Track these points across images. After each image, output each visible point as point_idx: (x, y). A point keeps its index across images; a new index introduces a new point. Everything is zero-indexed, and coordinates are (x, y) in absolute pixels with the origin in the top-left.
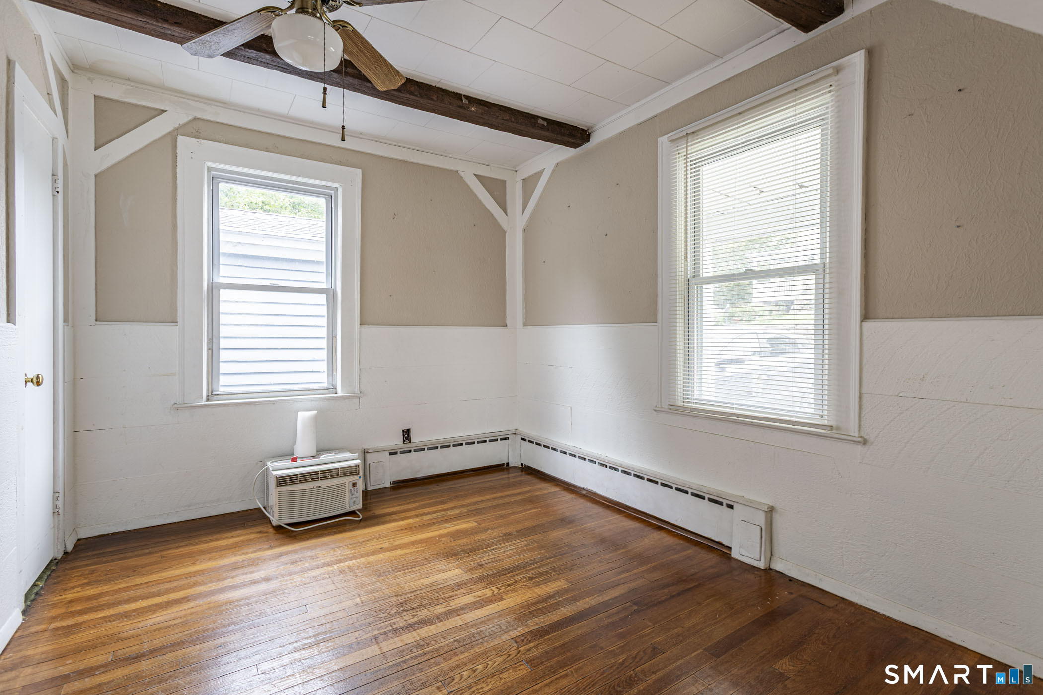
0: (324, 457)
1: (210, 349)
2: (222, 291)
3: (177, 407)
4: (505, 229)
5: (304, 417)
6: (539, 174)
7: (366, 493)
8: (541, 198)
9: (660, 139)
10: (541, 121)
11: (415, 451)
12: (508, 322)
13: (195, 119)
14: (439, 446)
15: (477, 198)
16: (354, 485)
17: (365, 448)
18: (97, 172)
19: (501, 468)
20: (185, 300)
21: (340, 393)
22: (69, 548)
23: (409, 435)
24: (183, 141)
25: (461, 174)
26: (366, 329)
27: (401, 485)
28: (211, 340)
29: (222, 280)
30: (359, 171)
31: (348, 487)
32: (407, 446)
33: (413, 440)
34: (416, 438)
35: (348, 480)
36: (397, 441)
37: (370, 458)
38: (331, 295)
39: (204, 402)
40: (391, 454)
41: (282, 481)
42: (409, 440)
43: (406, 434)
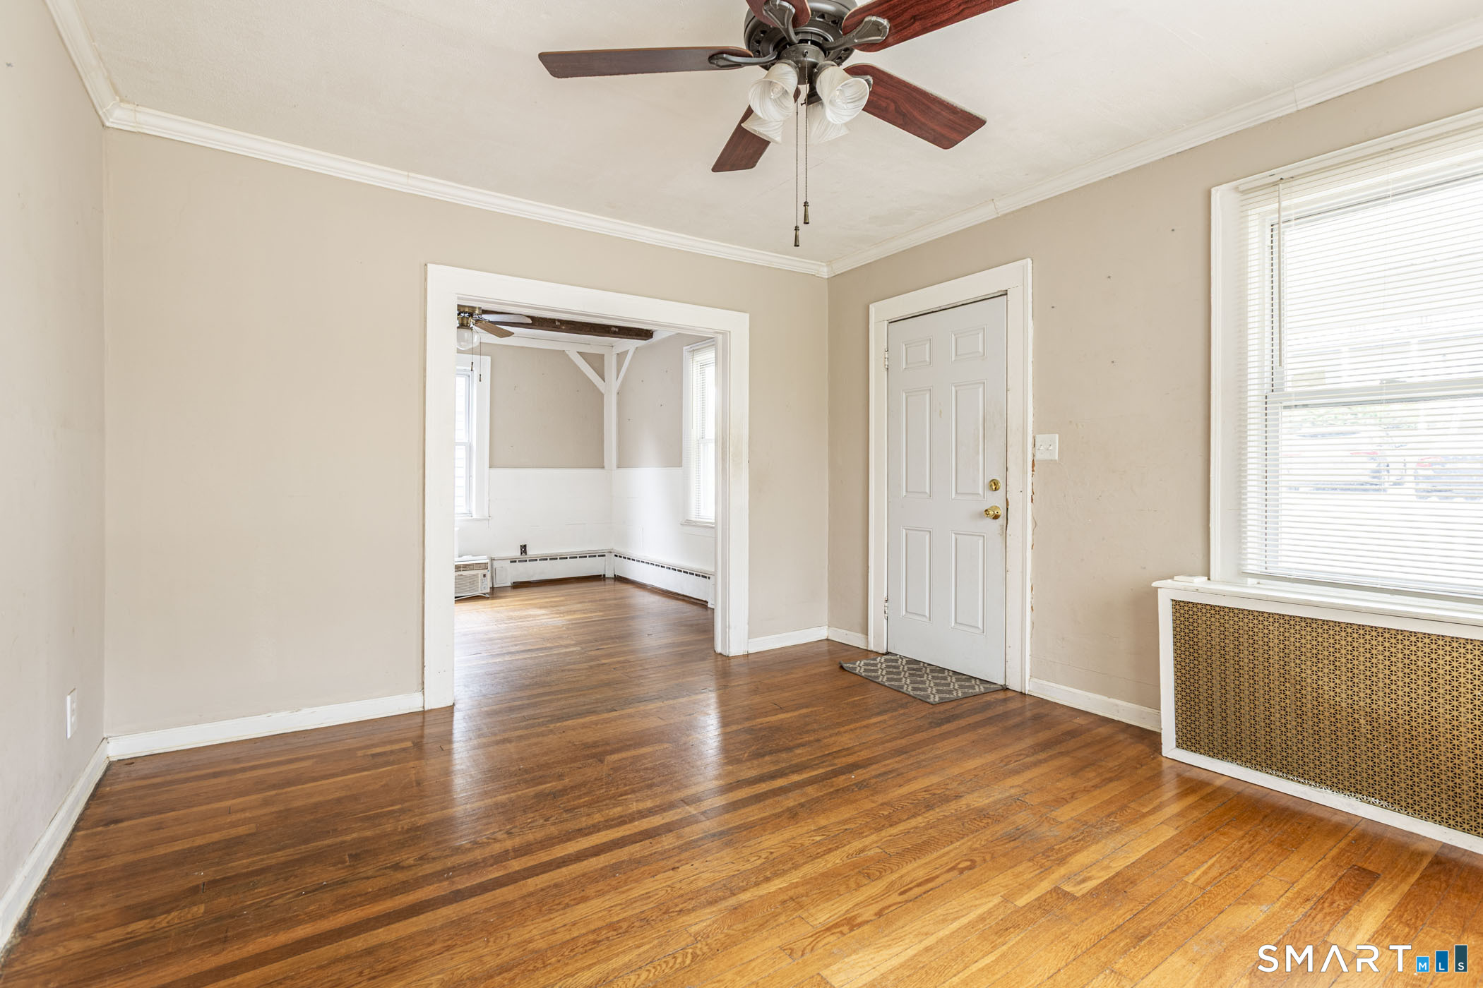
0: (464, 558)
4: (603, 392)
6: (626, 352)
7: (493, 588)
8: (628, 370)
9: (684, 348)
10: (614, 329)
11: (529, 561)
12: (606, 464)
14: (548, 558)
15: (580, 370)
16: (484, 576)
17: (492, 554)
19: (599, 578)
21: (475, 517)
25: (568, 353)
26: (494, 471)
27: (518, 586)
30: (489, 358)
31: (480, 577)
32: (524, 557)
33: (528, 553)
34: (531, 552)
35: (481, 572)
36: (517, 553)
37: (496, 564)
38: (469, 447)
40: (511, 562)
42: (526, 553)
43: (524, 549)
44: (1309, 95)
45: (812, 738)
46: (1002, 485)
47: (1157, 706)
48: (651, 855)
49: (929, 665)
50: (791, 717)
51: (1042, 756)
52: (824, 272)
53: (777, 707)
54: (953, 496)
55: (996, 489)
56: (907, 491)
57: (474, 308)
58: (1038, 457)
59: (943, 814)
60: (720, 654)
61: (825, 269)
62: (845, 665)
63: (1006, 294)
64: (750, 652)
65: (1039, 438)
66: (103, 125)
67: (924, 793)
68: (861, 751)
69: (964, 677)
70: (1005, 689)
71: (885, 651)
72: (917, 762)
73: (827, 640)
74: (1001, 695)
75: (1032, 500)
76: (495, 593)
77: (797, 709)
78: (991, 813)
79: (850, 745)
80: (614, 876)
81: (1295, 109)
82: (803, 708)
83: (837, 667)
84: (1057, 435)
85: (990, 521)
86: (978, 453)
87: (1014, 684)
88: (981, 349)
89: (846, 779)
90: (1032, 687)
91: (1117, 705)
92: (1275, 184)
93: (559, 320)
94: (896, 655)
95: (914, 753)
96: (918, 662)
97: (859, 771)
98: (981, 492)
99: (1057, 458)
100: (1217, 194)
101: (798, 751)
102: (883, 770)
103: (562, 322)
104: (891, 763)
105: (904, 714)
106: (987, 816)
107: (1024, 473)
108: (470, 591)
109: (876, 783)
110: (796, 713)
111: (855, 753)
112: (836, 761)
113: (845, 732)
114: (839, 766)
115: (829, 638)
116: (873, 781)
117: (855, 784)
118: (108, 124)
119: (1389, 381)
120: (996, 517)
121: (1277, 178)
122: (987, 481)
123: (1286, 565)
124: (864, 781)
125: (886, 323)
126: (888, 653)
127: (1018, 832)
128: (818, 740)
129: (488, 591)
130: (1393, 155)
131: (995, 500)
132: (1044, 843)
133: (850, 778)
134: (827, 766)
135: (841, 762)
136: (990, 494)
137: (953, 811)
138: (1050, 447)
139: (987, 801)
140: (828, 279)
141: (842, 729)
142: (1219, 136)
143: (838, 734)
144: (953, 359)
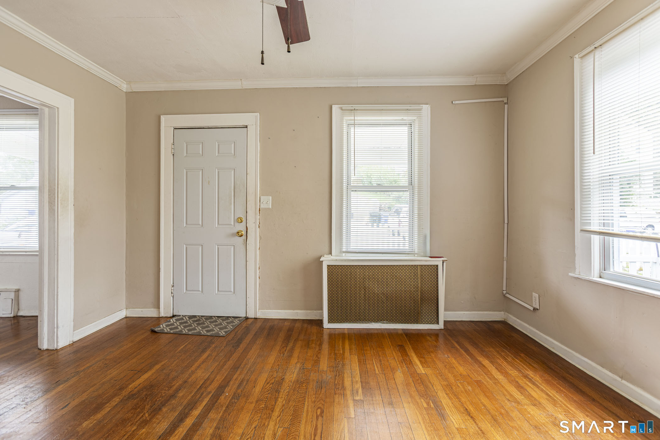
44: (362, 82)
45: (180, 382)
46: (244, 220)
47: (321, 309)
49: (202, 316)
50: (153, 374)
51: (291, 345)
52: (124, 87)
53: (136, 372)
54: (216, 226)
55: (241, 222)
56: (186, 224)
58: (262, 206)
59: (286, 392)
60: (47, 350)
61: (125, 86)
62: (156, 329)
63: (247, 127)
64: (74, 341)
65: (262, 197)
67: (268, 385)
68: (216, 377)
69: (224, 318)
70: (247, 318)
71: (172, 315)
72: (249, 370)
73: (126, 317)
75: (259, 227)
77: (150, 368)
78: (302, 380)
79: (207, 376)
81: (356, 86)
82: (154, 365)
83: (149, 333)
84: (271, 197)
85: (237, 238)
86: (231, 204)
87: (251, 315)
88: (233, 152)
89: (225, 398)
90: (261, 314)
91: (297, 313)
92: (352, 110)
94: (180, 316)
95: (242, 366)
96: (195, 316)
97: (227, 389)
98: (232, 223)
99: (271, 207)
100: (334, 107)
101: (180, 394)
102: (237, 383)
104: (238, 377)
105: (216, 347)
106: (302, 383)
107: (256, 214)
109: (242, 391)
110: (153, 371)
111: (214, 380)
112: (209, 390)
113: (196, 370)
114: (213, 392)
115: (127, 316)
116: (239, 391)
117: (232, 398)
119: (379, 184)
120: (241, 236)
121: (353, 108)
122: (236, 218)
123: (353, 247)
124: (235, 394)
125: (173, 128)
126: (174, 316)
127: (319, 383)
128: (185, 382)
130: (383, 112)
131: (241, 227)
132: (331, 383)
133: (226, 396)
134: (207, 395)
135: (213, 388)
136: (237, 224)
137: (288, 388)
138: (267, 202)
139: (295, 375)
140: (126, 92)
141: (193, 368)
142: (333, 86)
143: (193, 372)
144: (217, 155)
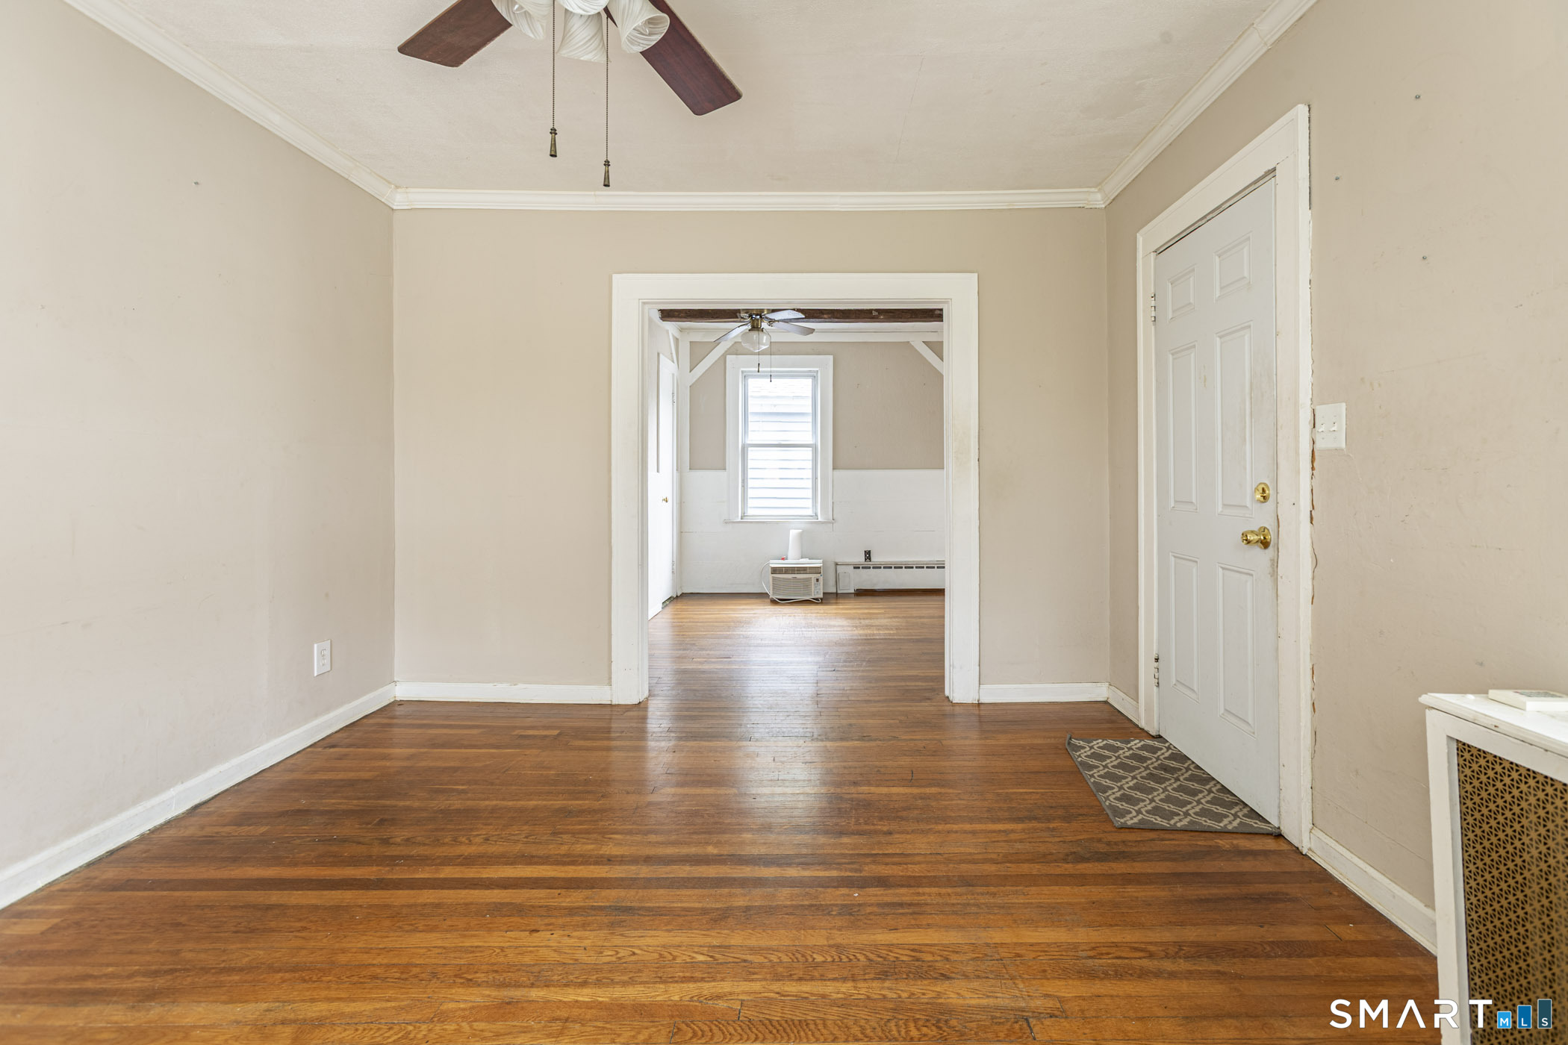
1: (743, 486)
2: (750, 449)
3: (726, 522)
5: (793, 533)
7: (827, 594)
11: (873, 568)
12: (944, 466)
13: (736, 343)
14: (882, 566)
15: (927, 361)
16: (817, 580)
17: (837, 561)
18: (691, 384)
20: (732, 457)
21: (820, 519)
22: (679, 595)
23: (870, 555)
24: (729, 357)
25: (912, 343)
26: (838, 473)
27: (861, 593)
28: (743, 481)
29: (749, 442)
30: (831, 357)
31: (813, 581)
32: (868, 563)
33: (872, 559)
34: (876, 559)
35: (814, 576)
36: (860, 559)
37: (840, 569)
38: (814, 447)
39: (739, 520)
40: (855, 568)
41: (775, 571)
42: (870, 559)
43: (868, 555)
46: (1271, 492)
48: (540, 907)
49: (1196, 767)
52: (1097, 200)
54: (1220, 509)
55: (1261, 500)
56: (1174, 500)
57: (762, 311)
58: (1319, 444)
60: (947, 698)
61: (1099, 197)
62: (1075, 742)
63: (1275, 175)
64: (982, 701)
65: (1319, 409)
66: (393, 209)
68: (915, 863)
70: (1279, 836)
71: (1154, 733)
72: (968, 904)
73: (1106, 702)
74: (1271, 844)
75: (1311, 518)
76: (829, 598)
80: (485, 916)
84: (1344, 405)
85: (1258, 550)
86: (1246, 441)
87: (1290, 832)
88: (1246, 273)
89: (845, 895)
90: (1313, 844)
93: (876, 310)
94: (1166, 742)
95: (982, 889)
97: (875, 890)
98: (1246, 503)
99: (1343, 445)
102: (906, 899)
103: (880, 311)
104: (932, 894)
107: (1301, 471)
108: (804, 595)
109: (871, 913)
114: (864, 874)
115: (1109, 700)
117: (844, 905)
118: (395, 208)
120: (1265, 544)
122: (1254, 485)
124: (861, 904)
125: (1153, 255)
126: (1157, 736)
129: (821, 596)
131: (1260, 518)
133: (852, 895)
134: (851, 870)
136: (1257, 506)
138: (1334, 427)
140: (1104, 209)
143: (927, 831)
